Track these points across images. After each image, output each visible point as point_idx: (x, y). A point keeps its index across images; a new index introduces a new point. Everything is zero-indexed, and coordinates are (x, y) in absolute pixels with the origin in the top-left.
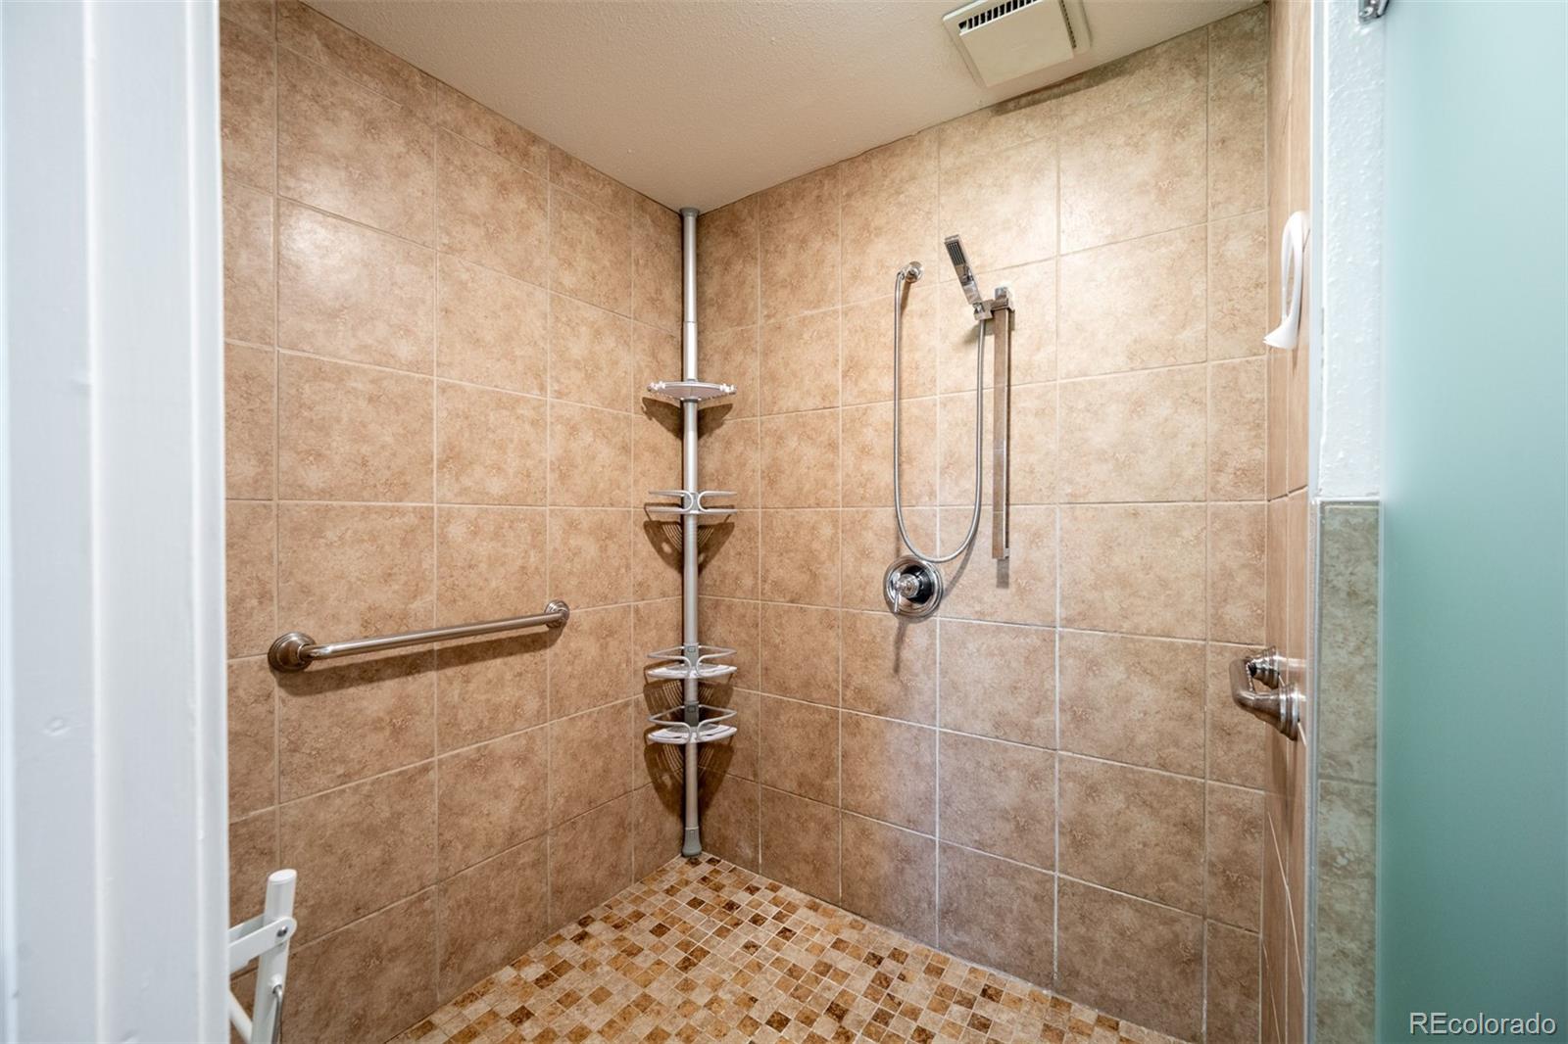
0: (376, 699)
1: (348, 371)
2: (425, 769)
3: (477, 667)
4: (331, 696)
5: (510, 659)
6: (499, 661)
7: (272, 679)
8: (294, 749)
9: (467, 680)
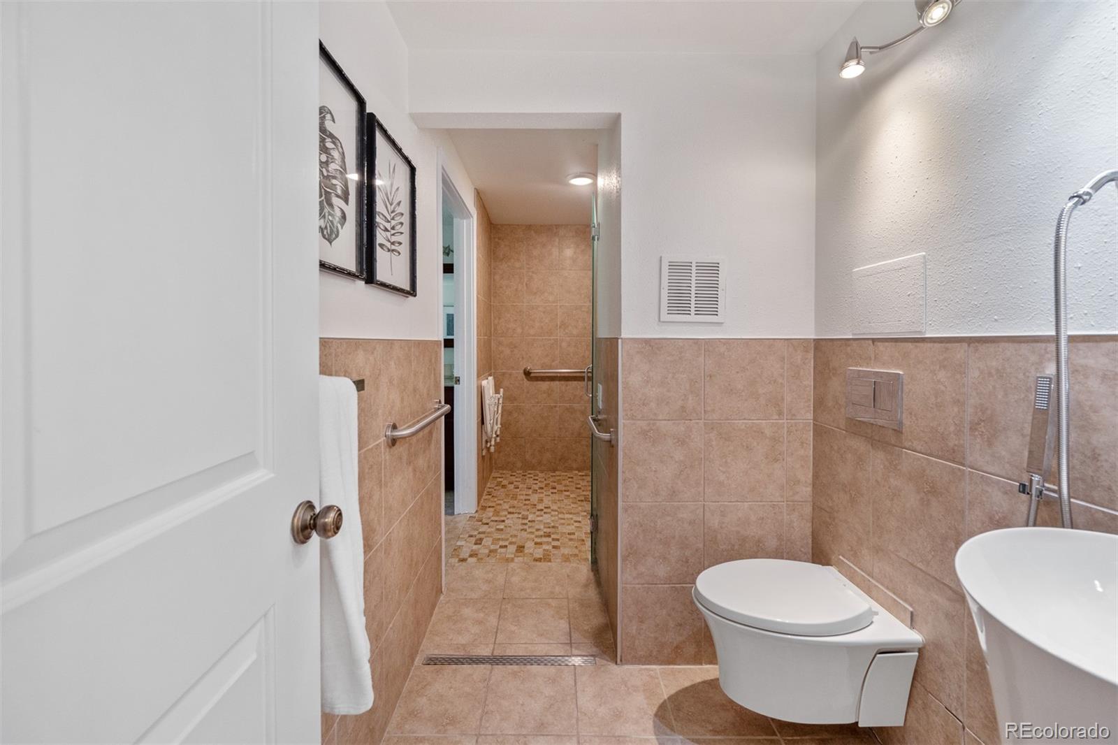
0: (545, 385)
1: (538, 306)
2: (555, 407)
3: (570, 383)
4: (535, 383)
5: (580, 383)
6: (576, 382)
7: (524, 376)
8: (528, 392)
9: (567, 386)
